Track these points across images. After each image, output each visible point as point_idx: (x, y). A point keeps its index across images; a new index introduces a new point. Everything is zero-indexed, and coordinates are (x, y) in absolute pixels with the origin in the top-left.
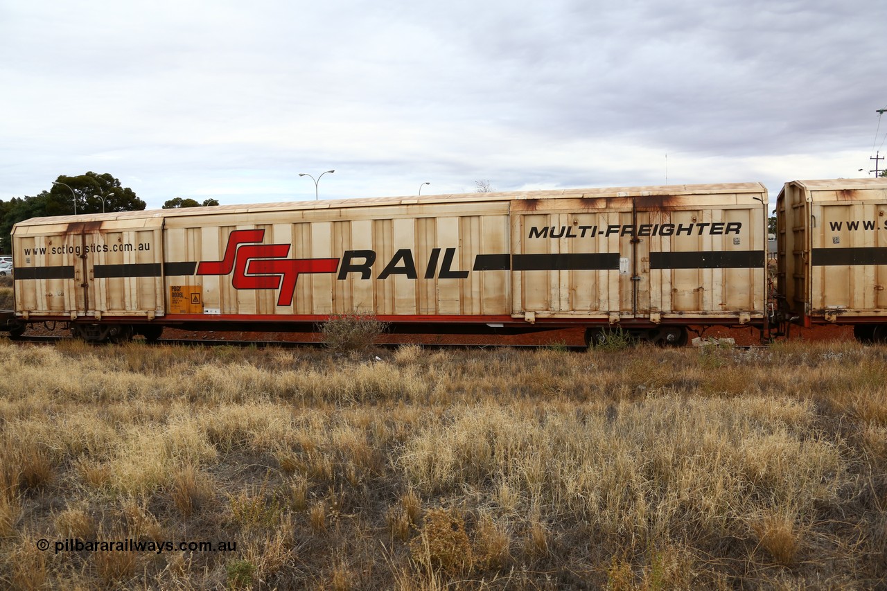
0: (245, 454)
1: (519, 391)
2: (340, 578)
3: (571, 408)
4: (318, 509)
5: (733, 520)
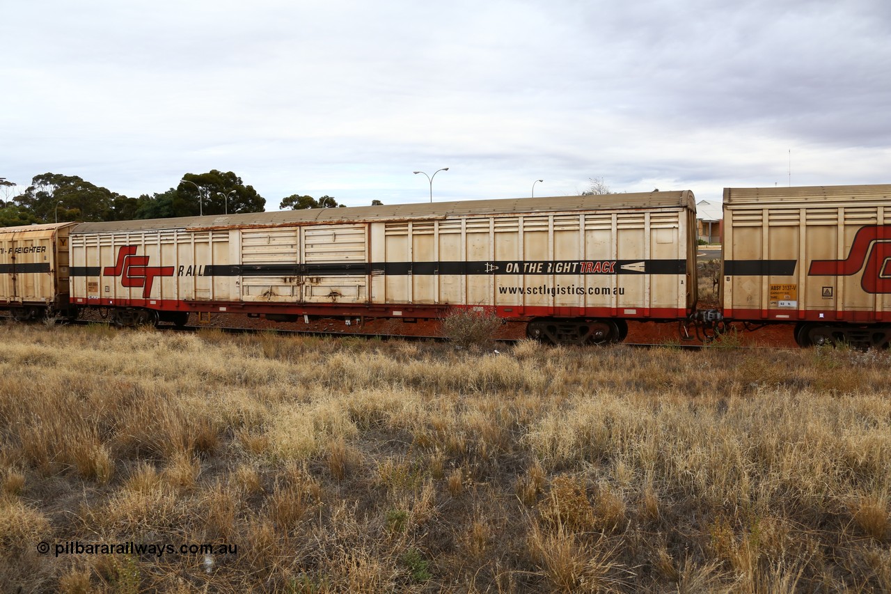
0: (381, 432)
1: (633, 385)
2: (479, 528)
3: (683, 401)
4: (456, 476)
5: (830, 499)
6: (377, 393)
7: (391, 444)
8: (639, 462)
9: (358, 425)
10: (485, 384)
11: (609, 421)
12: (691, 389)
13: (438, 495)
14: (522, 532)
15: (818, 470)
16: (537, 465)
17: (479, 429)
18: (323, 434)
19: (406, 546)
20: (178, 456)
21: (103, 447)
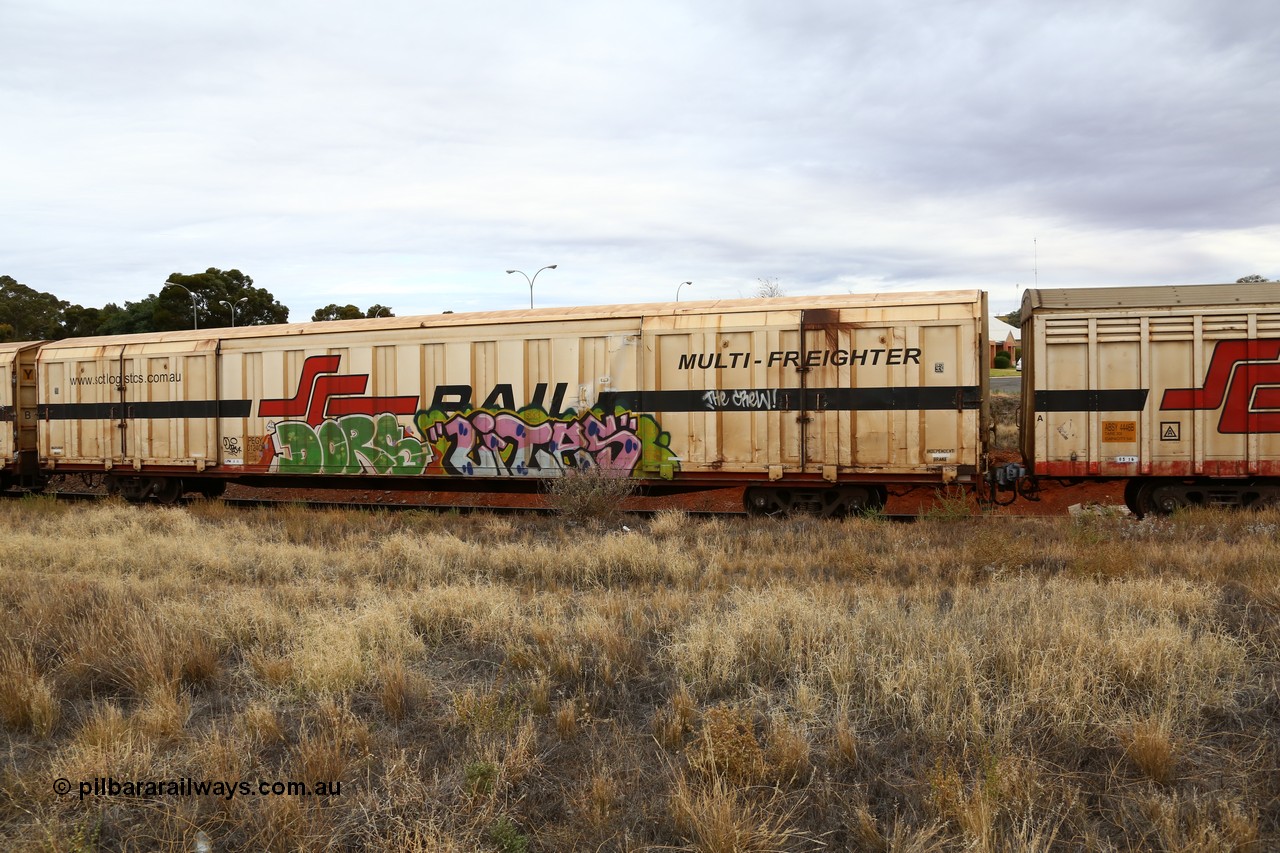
0: (459, 648)
1: (820, 572)
2: (600, 785)
3: (891, 594)
4: (567, 710)
5: (1094, 727)
6: (452, 592)
7: (474, 666)
8: (829, 683)
9: (425, 638)
10: (610, 575)
11: (785, 625)
12: (902, 577)
13: (541, 739)
14: (662, 788)
15: (1078, 685)
16: (683, 690)
17: (601, 642)
18: (373, 654)
19: (494, 815)
20: (158, 691)
21: (42, 680)
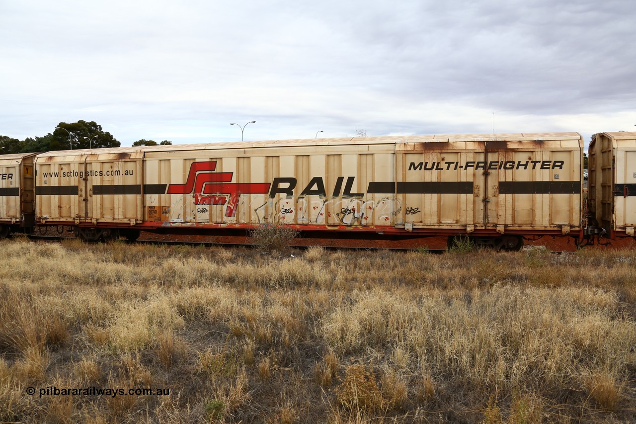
0: (203, 323)
1: (397, 281)
2: (286, 413)
4: (265, 363)
5: (568, 377)
6: (199, 291)
7: (212, 334)
9: (185, 317)
10: (285, 282)
11: (386, 313)
12: (442, 284)
13: (250, 381)
14: (321, 413)
16: (331, 352)
17: (282, 320)
18: (155, 327)
20: (30, 350)
